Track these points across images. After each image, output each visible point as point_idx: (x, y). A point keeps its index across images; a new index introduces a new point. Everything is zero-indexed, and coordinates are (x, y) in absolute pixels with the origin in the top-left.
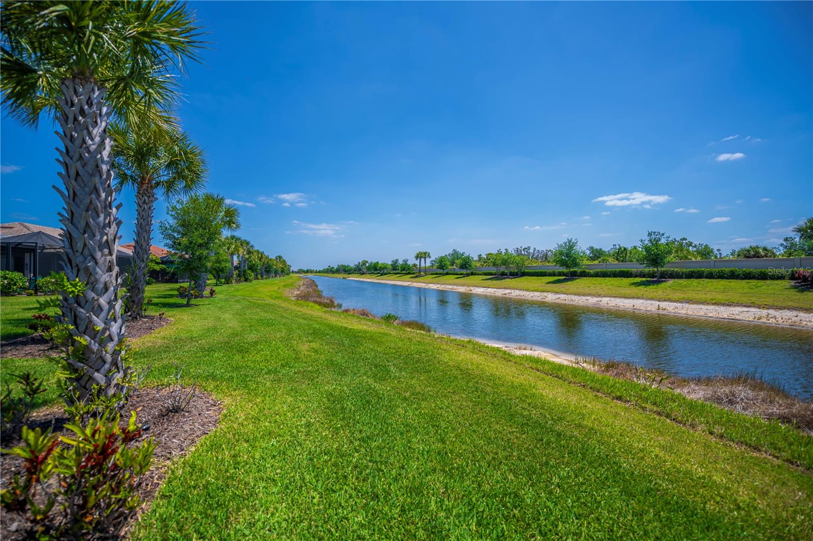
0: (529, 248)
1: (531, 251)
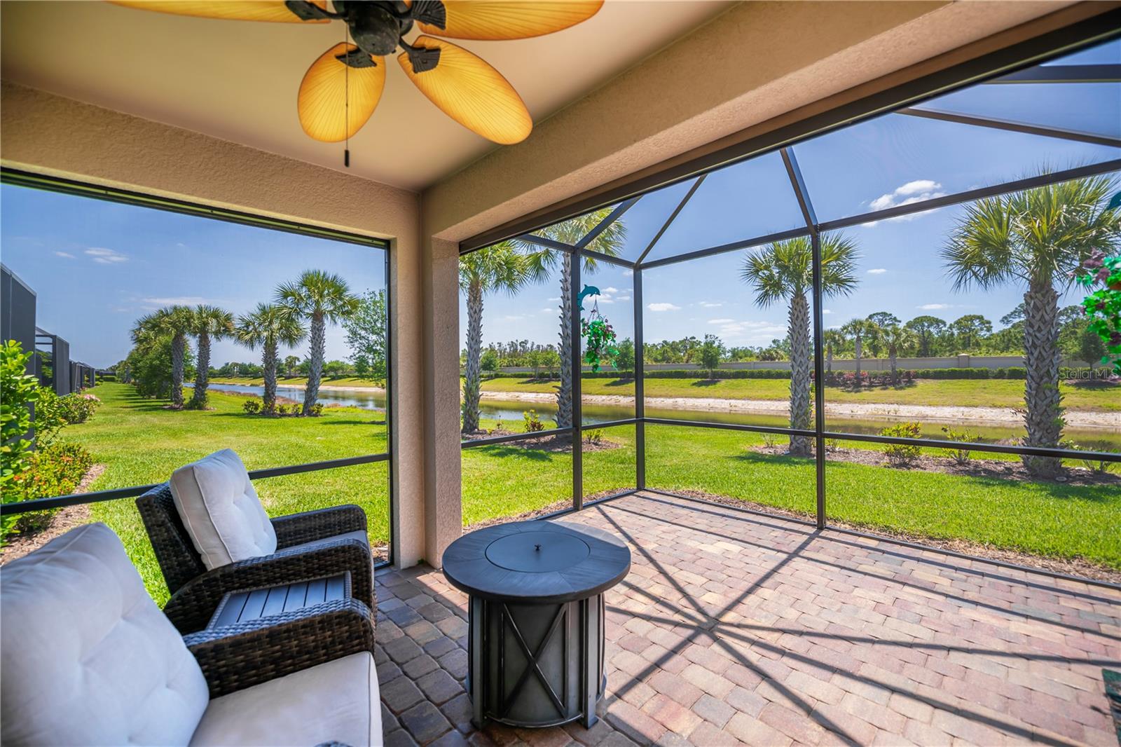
0: (526, 342)
1: (529, 345)
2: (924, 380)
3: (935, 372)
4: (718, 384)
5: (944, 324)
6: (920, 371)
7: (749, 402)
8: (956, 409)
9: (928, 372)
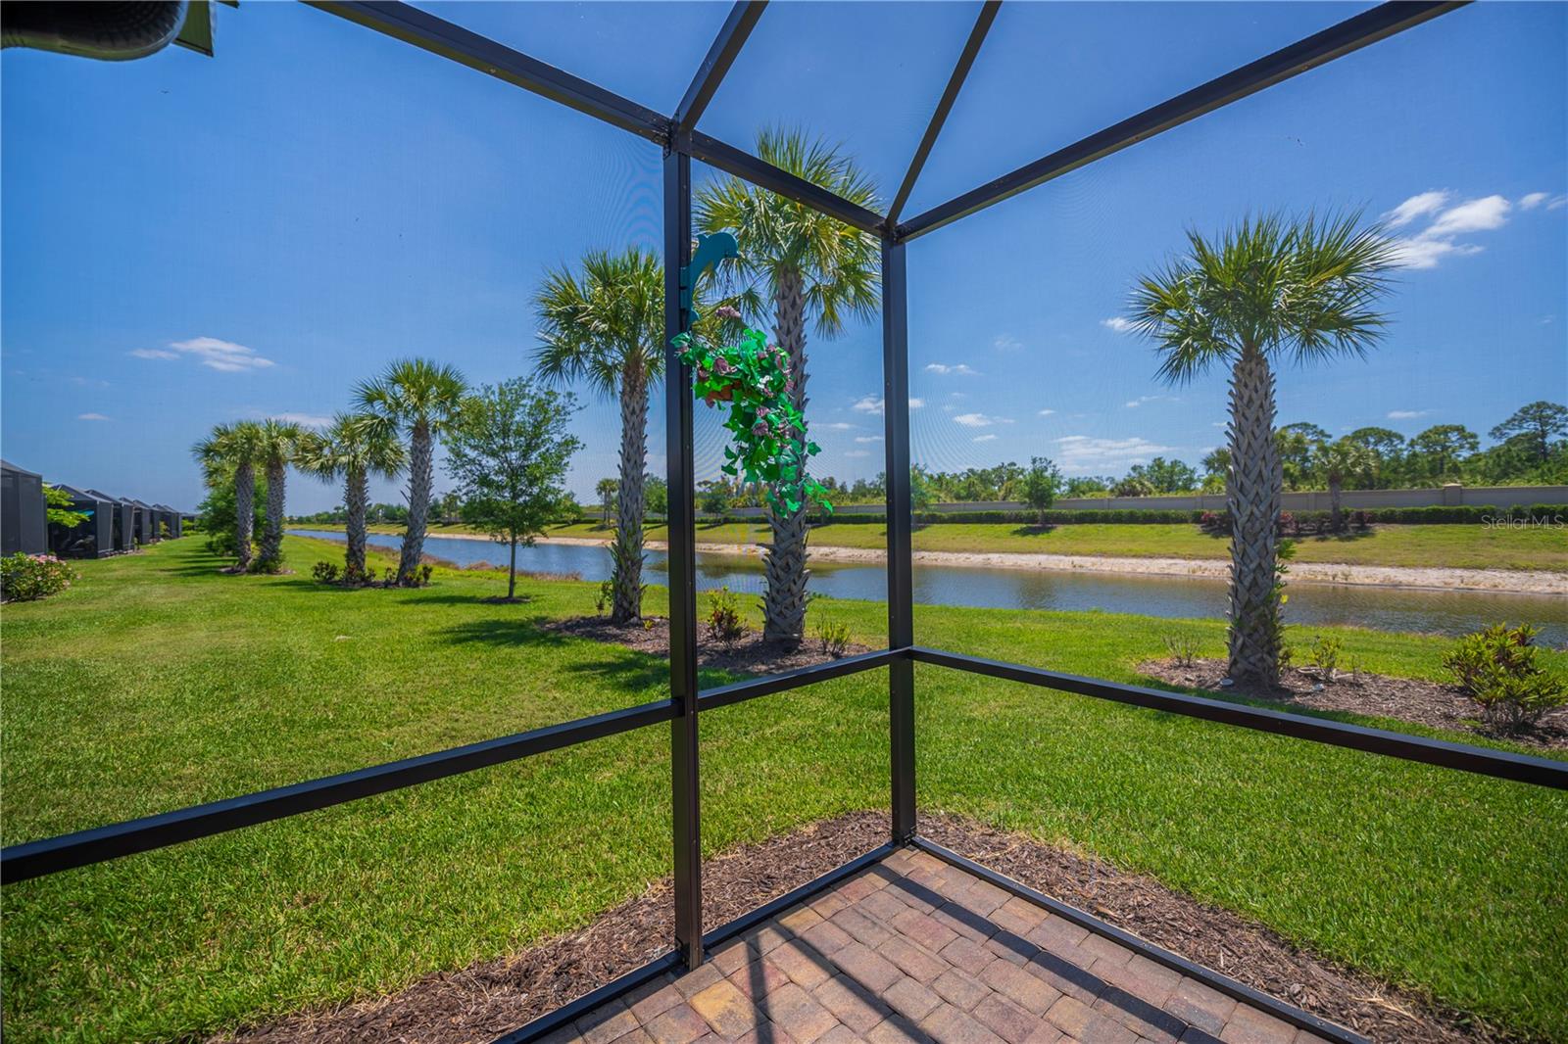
2: (1387, 526)
3: (1405, 513)
4: (1053, 533)
5: (1401, 439)
6: (1381, 511)
7: (1103, 560)
8: (1448, 572)
9: (1393, 512)
